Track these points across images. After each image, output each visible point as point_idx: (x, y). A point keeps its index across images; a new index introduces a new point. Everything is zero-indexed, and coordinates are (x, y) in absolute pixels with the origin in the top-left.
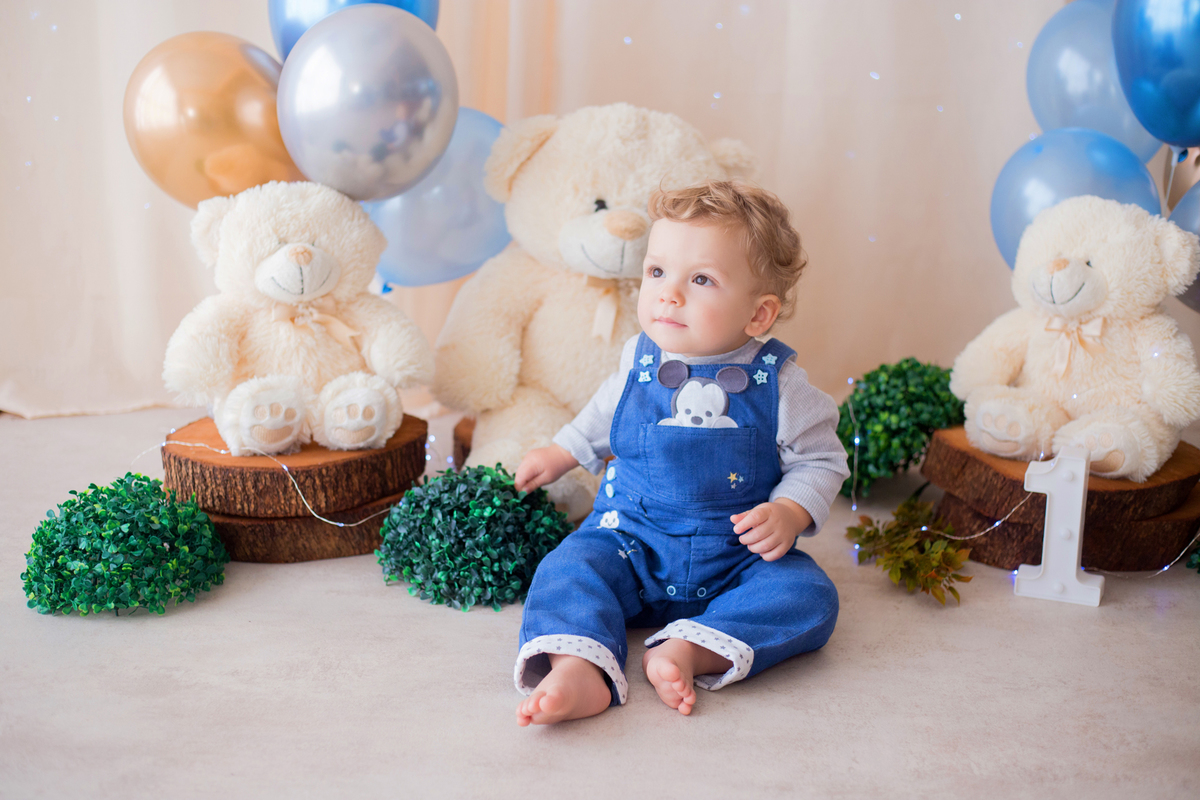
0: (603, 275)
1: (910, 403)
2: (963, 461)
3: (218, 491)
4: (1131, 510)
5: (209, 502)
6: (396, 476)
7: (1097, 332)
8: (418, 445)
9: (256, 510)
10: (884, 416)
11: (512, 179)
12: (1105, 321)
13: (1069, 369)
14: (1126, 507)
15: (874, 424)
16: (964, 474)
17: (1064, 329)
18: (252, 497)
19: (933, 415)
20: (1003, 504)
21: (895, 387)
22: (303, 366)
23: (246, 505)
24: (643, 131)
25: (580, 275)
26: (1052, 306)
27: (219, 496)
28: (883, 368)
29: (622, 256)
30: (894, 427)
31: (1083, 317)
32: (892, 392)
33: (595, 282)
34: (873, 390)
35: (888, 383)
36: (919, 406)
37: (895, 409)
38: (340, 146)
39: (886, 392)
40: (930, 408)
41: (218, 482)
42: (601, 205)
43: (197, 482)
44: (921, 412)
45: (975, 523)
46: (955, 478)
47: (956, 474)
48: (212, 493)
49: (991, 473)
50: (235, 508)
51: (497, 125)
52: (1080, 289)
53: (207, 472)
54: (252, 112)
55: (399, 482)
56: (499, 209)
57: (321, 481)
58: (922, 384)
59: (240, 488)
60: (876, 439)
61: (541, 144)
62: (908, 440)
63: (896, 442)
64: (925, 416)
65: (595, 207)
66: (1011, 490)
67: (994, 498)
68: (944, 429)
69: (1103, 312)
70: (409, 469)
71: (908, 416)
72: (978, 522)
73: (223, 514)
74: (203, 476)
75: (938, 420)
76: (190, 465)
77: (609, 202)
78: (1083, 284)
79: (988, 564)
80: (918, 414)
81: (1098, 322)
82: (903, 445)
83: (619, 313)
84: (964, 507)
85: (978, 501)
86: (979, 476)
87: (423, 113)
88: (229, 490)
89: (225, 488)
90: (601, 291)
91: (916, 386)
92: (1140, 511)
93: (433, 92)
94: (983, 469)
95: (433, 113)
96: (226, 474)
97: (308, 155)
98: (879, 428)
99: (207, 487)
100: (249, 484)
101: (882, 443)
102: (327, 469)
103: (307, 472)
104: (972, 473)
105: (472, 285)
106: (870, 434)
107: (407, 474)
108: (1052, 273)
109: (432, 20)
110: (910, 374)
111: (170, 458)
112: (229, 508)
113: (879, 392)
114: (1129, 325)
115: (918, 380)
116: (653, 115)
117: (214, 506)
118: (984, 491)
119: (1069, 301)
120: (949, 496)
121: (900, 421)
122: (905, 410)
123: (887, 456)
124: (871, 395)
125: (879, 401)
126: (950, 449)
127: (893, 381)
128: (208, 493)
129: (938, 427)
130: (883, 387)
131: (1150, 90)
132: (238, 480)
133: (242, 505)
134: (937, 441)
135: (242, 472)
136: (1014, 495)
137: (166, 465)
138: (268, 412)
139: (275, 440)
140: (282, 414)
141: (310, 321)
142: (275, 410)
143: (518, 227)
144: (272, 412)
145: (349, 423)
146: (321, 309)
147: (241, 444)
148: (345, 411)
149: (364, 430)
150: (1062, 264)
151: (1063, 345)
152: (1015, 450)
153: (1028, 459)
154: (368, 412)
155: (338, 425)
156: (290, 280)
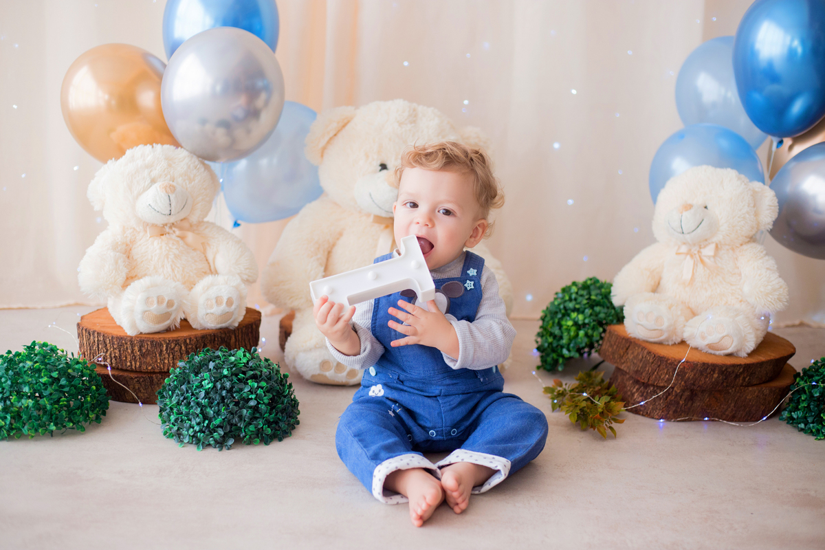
0: (383, 215)
1: (592, 307)
2: (627, 345)
3: (115, 353)
4: (741, 378)
5: (109, 360)
7: (712, 253)
8: (254, 326)
9: (140, 367)
10: (574, 315)
11: (324, 149)
12: (717, 247)
13: (693, 279)
14: (737, 376)
15: (566, 321)
16: (628, 354)
17: (689, 253)
18: (138, 358)
19: (607, 315)
20: (653, 373)
21: (582, 296)
22: (172, 266)
23: (133, 363)
24: (413, 118)
25: (368, 215)
26: (681, 235)
27: (115, 357)
28: (574, 284)
30: (580, 322)
31: (702, 242)
32: (580, 299)
33: (379, 220)
34: (567, 298)
35: (577, 293)
36: (597, 309)
37: (581, 310)
38: (204, 122)
39: (576, 299)
40: (606, 310)
41: (115, 346)
42: (384, 167)
43: (100, 347)
44: (599, 313)
45: (634, 387)
46: (621, 357)
47: (622, 354)
48: (110, 354)
49: (646, 352)
50: (126, 365)
51: (313, 114)
52: (701, 223)
53: (108, 340)
54: (146, 98)
56: (315, 170)
57: (186, 347)
58: (601, 294)
59: (130, 351)
60: (568, 330)
61: (344, 126)
62: (590, 332)
63: (582, 333)
64: (602, 315)
65: (380, 168)
66: (659, 363)
67: (647, 369)
68: (614, 324)
69: (716, 240)
70: (247, 342)
71: (591, 315)
72: (637, 387)
73: (118, 368)
74: (105, 342)
75: (611, 318)
76: (96, 335)
77: (389, 165)
78: (703, 220)
79: (643, 415)
80: (597, 315)
81: (713, 246)
82: (586, 335)
83: (394, 242)
84: (628, 376)
85: (637, 372)
86: (638, 354)
87: (260, 102)
88: (122, 352)
89: (120, 351)
90: (383, 226)
91: (596, 295)
92: (747, 379)
93: (267, 88)
94: (640, 350)
95: (267, 103)
96: (122, 342)
97: (180, 128)
98: (570, 323)
99: (107, 350)
100: (136, 348)
101: (572, 333)
102: (190, 339)
103: (176, 341)
104: (633, 353)
105: (294, 222)
106: (564, 327)
107: (245, 344)
108: (682, 213)
109: (273, 45)
110: (592, 287)
111: (84, 331)
112: (122, 365)
113: (570, 300)
114: (733, 249)
115: (598, 291)
116: (420, 108)
117: (112, 363)
118: (641, 365)
119: (693, 231)
120: (618, 369)
121: (585, 319)
122: (588, 311)
123: (575, 343)
124: (566, 301)
125: (571, 305)
126: (618, 337)
127: (581, 292)
128: (108, 354)
129: (610, 323)
130: (574, 296)
131: (757, 97)
132: (129, 345)
133: (131, 363)
134: (610, 332)
135: (131, 339)
136: (661, 367)
137: (80, 335)
138: (156, 302)
139: (159, 322)
140: (165, 304)
141: (174, 236)
142: (160, 300)
143: (326, 182)
144: (158, 302)
145: (217, 310)
146: (181, 229)
147: (134, 325)
148: (214, 301)
149: (226, 315)
150: (688, 207)
151: (688, 263)
152: (661, 336)
153: (670, 343)
154: (230, 302)
155: (209, 311)
156: (162, 205)
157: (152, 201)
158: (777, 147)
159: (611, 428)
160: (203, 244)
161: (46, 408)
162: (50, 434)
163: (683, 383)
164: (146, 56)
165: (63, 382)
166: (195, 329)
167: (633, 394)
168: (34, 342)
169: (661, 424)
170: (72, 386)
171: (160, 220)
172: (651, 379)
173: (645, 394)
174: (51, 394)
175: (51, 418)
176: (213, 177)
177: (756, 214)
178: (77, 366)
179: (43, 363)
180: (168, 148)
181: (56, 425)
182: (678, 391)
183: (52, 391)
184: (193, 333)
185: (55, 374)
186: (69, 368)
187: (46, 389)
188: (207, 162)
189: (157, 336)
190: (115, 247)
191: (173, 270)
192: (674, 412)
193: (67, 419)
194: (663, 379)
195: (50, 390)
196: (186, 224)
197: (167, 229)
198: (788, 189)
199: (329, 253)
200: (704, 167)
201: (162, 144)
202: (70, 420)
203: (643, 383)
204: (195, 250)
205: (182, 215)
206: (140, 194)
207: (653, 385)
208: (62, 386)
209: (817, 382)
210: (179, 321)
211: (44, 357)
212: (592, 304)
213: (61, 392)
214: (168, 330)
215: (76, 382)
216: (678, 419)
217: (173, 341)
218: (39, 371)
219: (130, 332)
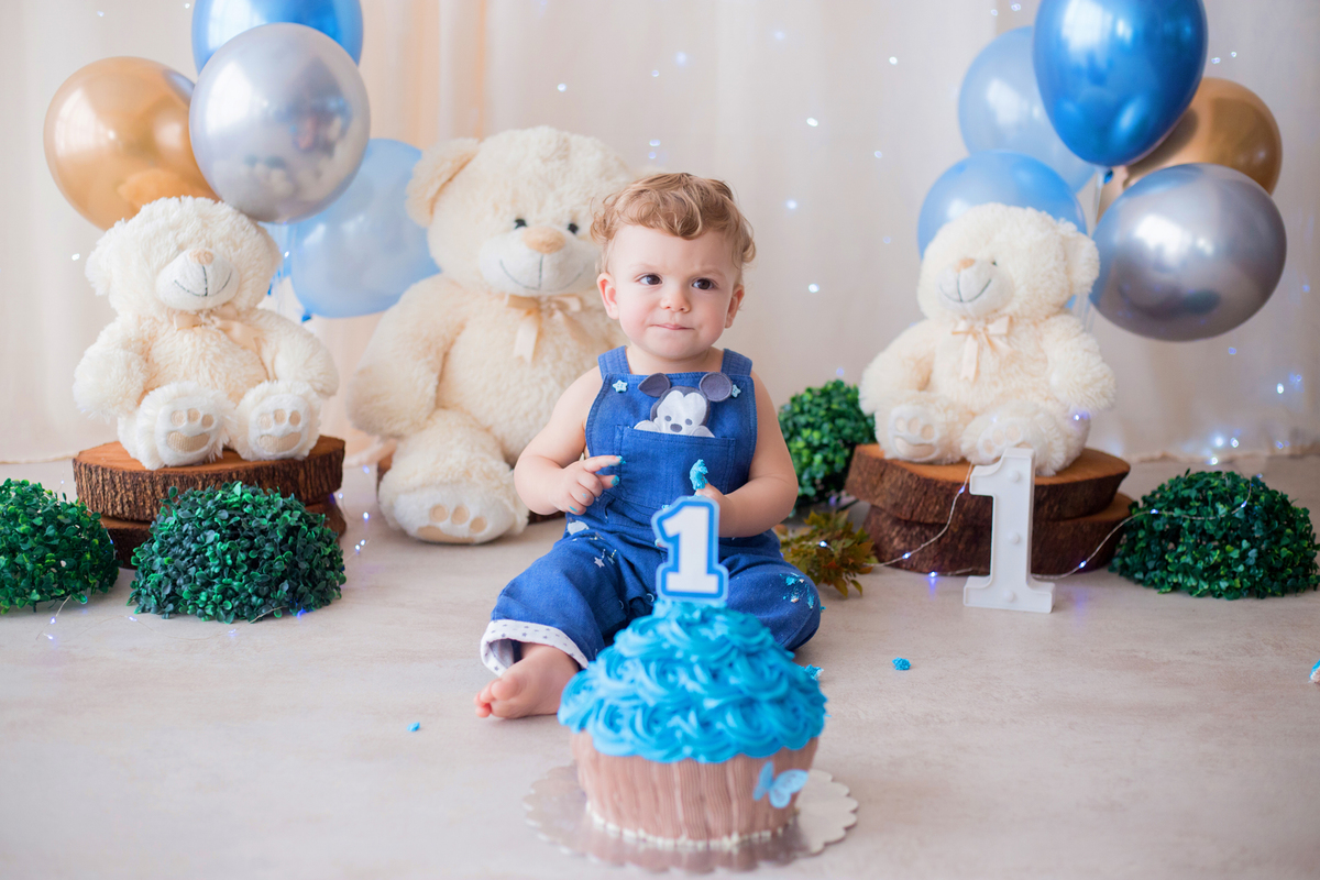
0: (523, 293)
1: (832, 420)
2: (882, 470)
3: (128, 496)
4: (1046, 507)
5: (119, 508)
6: (309, 486)
7: (1004, 330)
8: (334, 459)
10: (806, 433)
11: (434, 201)
12: (1011, 320)
13: (978, 373)
14: (1040, 504)
15: (796, 441)
16: (883, 482)
17: (971, 332)
19: (855, 430)
20: (918, 504)
21: (819, 405)
22: (210, 372)
24: (564, 152)
25: (501, 296)
26: (959, 305)
27: (128, 502)
29: (540, 270)
30: (816, 443)
31: (990, 315)
32: (815, 410)
33: (518, 301)
34: (797, 409)
35: (811, 402)
36: (840, 422)
37: (817, 425)
38: (252, 161)
39: (809, 411)
40: (852, 424)
41: (128, 487)
42: (521, 223)
43: (106, 488)
44: (844, 427)
46: (874, 488)
47: (875, 483)
48: (122, 499)
49: (906, 475)
50: (144, 513)
51: (416, 154)
52: (987, 286)
53: (117, 477)
54: (169, 135)
55: (313, 493)
56: (422, 235)
58: (847, 402)
59: (149, 492)
60: (799, 455)
61: (462, 167)
62: (831, 456)
63: (818, 458)
64: (847, 431)
65: (515, 225)
66: (925, 488)
67: (909, 499)
68: (866, 444)
69: (1009, 310)
70: (323, 481)
71: (831, 431)
72: (897, 529)
73: (132, 520)
74: (113, 482)
75: (860, 435)
76: (100, 472)
77: (529, 220)
78: (990, 281)
79: (906, 569)
80: (840, 431)
81: (1005, 321)
82: (825, 460)
83: (540, 334)
84: (884, 515)
85: (895, 506)
86: (897, 480)
87: (333, 131)
88: (138, 494)
89: (135, 493)
90: (523, 312)
91: (840, 404)
92: (1055, 509)
93: (343, 111)
94: (899, 473)
95: (343, 132)
97: (219, 172)
98: (801, 444)
99: (117, 493)
100: (159, 488)
101: (805, 460)
103: (217, 475)
104: (890, 479)
105: (394, 311)
107: (321, 485)
108: (959, 271)
109: (355, 51)
110: (834, 394)
111: (84, 469)
112: (139, 514)
113: (802, 412)
114: (1035, 324)
115: (842, 398)
116: (575, 139)
117: (124, 512)
118: (900, 495)
119: (976, 297)
120: (872, 507)
121: (822, 437)
122: (827, 427)
123: (810, 473)
124: (795, 414)
125: (802, 420)
126: (869, 459)
127: (818, 400)
128: (118, 499)
129: (861, 441)
130: (806, 407)
131: (1070, 108)
132: (148, 484)
133: (152, 510)
134: (859, 454)
135: (151, 475)
136: (929, 494)
137: (77, 476)
138: (185, 418)
139: (191, 449)
140: (199, 421)
141: (213, 328)
142: (192, 416)
143: (440, 251)
144: (189, 418)
145: (276, 430)
146: (223, 317)
147: (154, 455)
148: (271, 417)
149: (291, 438)
150: (968, 263)
151: (970, 346)
152: (930, 454)
153: (944, 462)
154: (295, 418)
155: (264, 432)
156: (193, 280)
157: (179, 276)
158: (1105, 182)
159: (854, 582)
160: (256, 339)
161: (25, 569)
162: (32, 608)
163: (960, 516)
164: (168, 75)
165: (50, 531)
166: (245, 461)
167: (891, 540)
168: (9, 480)
169: (933, 581)
170: (63, 537)
171: (192, 304)
172: (915, 513)
173: (908, 538)
174: (32, 549)
175: (33, 584)
176: (270, 244)
177: (1068, 271)
178: (70, 511)
179: (21, 505)
180: (204, 202)
181: (40, 592)
182: (956, 530)
183: (34, 545)
184: (242, 465)
185: (38, 521)
186: (60, 513)
187: (25, 542)
188: (261, 224)
189: (188, 470)
190: (126, 346)
191: (212, 377)
192: (951, 561)
193: (56, 586)
194: (932, 512)
195: (30, 544)
196: (229, 311)
197: (202, 318)
198: (1117, 238)
199: (446, 355)
200: (991, 205)
201: (195, 196)
202: (61, 587)
203: (906, 522)
204: (244, 348)
205: (224, 297)
206: (161, 267)
207: (919, 523)
208: (48, 538)
209: (1160, 509)
210: (221, 447)
211: (23, 498)
212: (833, 416)
213: (48, 546)
214: (205, 461)
215: (69, 532)
216: (958, 572)
217: (212, 476)
218: (14, 516)
219: (149, 465)
